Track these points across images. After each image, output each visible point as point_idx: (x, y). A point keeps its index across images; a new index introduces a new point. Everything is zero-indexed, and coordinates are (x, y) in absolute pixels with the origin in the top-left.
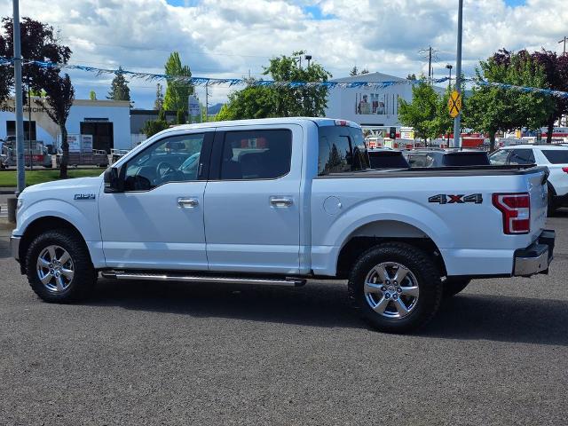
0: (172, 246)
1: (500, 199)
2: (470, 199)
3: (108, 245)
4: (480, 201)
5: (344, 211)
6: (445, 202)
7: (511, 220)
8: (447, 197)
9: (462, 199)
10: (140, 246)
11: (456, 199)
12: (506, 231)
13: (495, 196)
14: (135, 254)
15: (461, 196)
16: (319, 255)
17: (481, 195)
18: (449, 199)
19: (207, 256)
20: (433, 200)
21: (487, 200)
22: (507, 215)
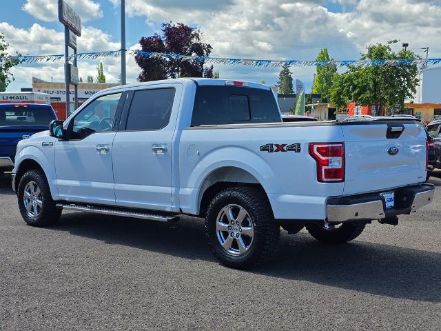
0: (95, 184)
1: (315, 147)
2: (291, 148)
3: (60, 182)
4: (299, 151)
5: (201, 157)
6: (272, 151)
7: (324, 168)
8: (274, 146)
9: (285, 148)
10: (76, 183)
11: (280, 148)
12: (320, 179)
13: (311, 146)
14: (75, 190)
15: (285, 145)
16: (185, 196)
17: (299, 145)
18: (275, 148)
19: (114, 193)
20: (264, 148)
21: (305, 149)
22: (320, 164)
